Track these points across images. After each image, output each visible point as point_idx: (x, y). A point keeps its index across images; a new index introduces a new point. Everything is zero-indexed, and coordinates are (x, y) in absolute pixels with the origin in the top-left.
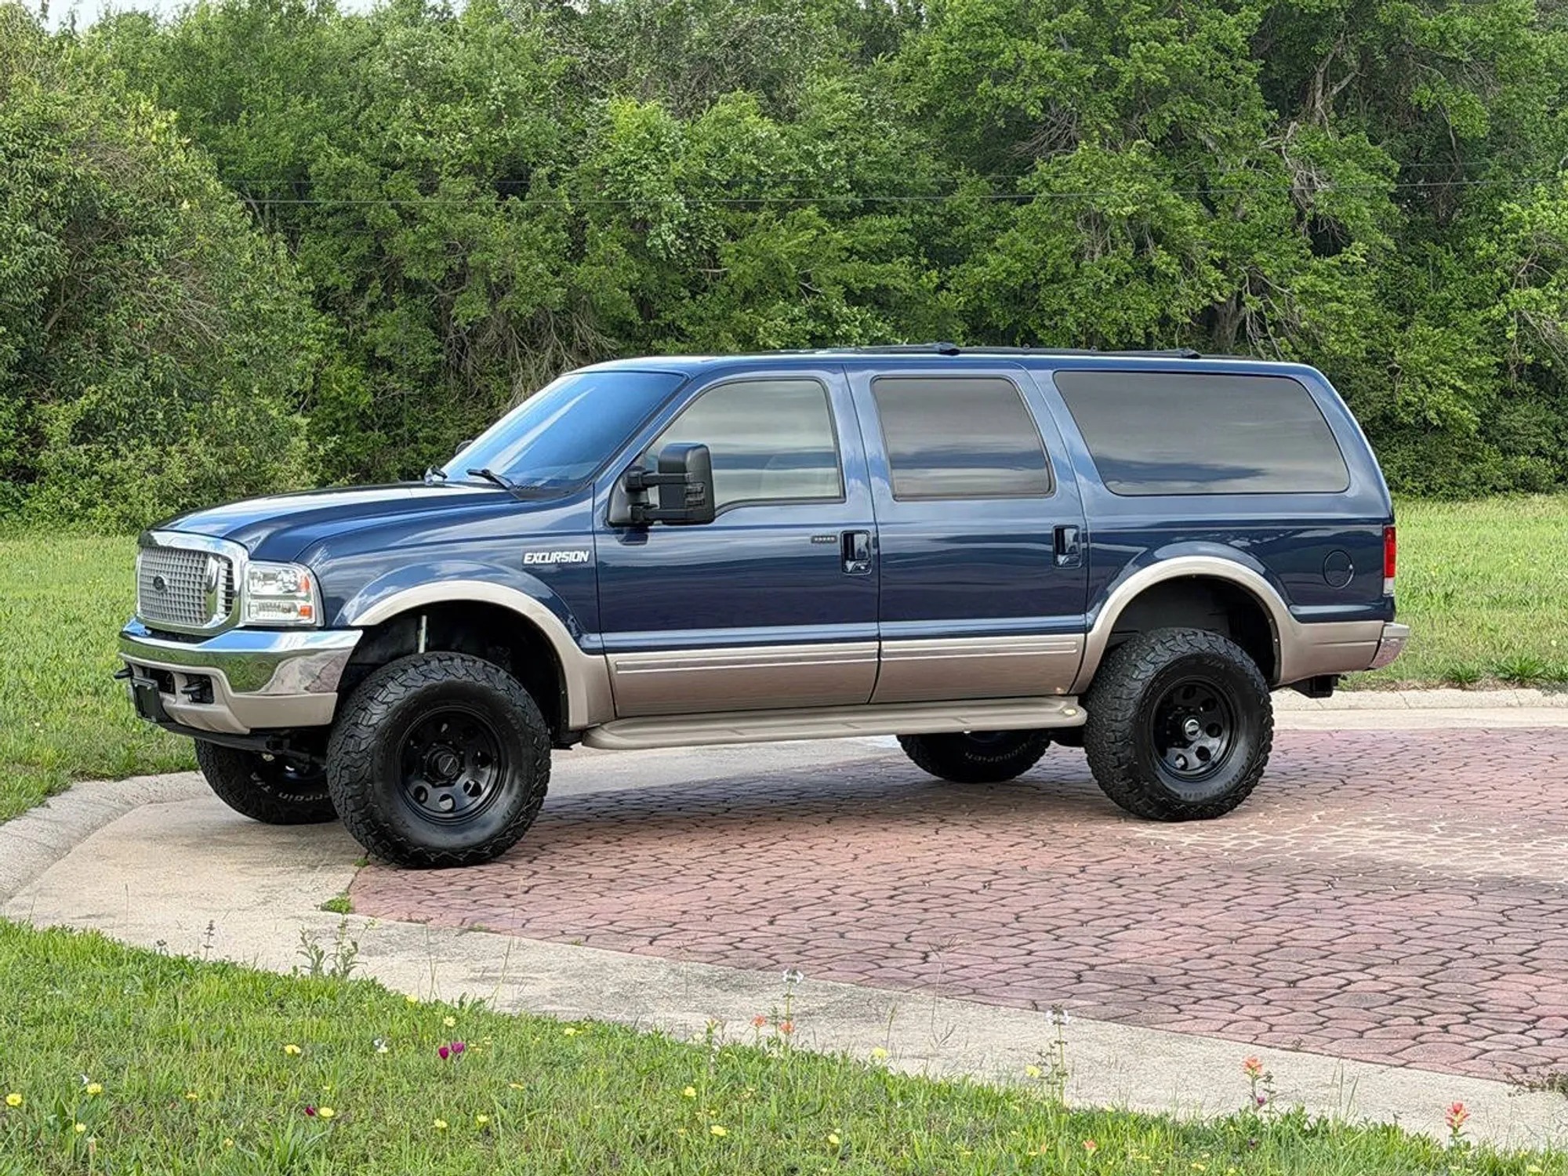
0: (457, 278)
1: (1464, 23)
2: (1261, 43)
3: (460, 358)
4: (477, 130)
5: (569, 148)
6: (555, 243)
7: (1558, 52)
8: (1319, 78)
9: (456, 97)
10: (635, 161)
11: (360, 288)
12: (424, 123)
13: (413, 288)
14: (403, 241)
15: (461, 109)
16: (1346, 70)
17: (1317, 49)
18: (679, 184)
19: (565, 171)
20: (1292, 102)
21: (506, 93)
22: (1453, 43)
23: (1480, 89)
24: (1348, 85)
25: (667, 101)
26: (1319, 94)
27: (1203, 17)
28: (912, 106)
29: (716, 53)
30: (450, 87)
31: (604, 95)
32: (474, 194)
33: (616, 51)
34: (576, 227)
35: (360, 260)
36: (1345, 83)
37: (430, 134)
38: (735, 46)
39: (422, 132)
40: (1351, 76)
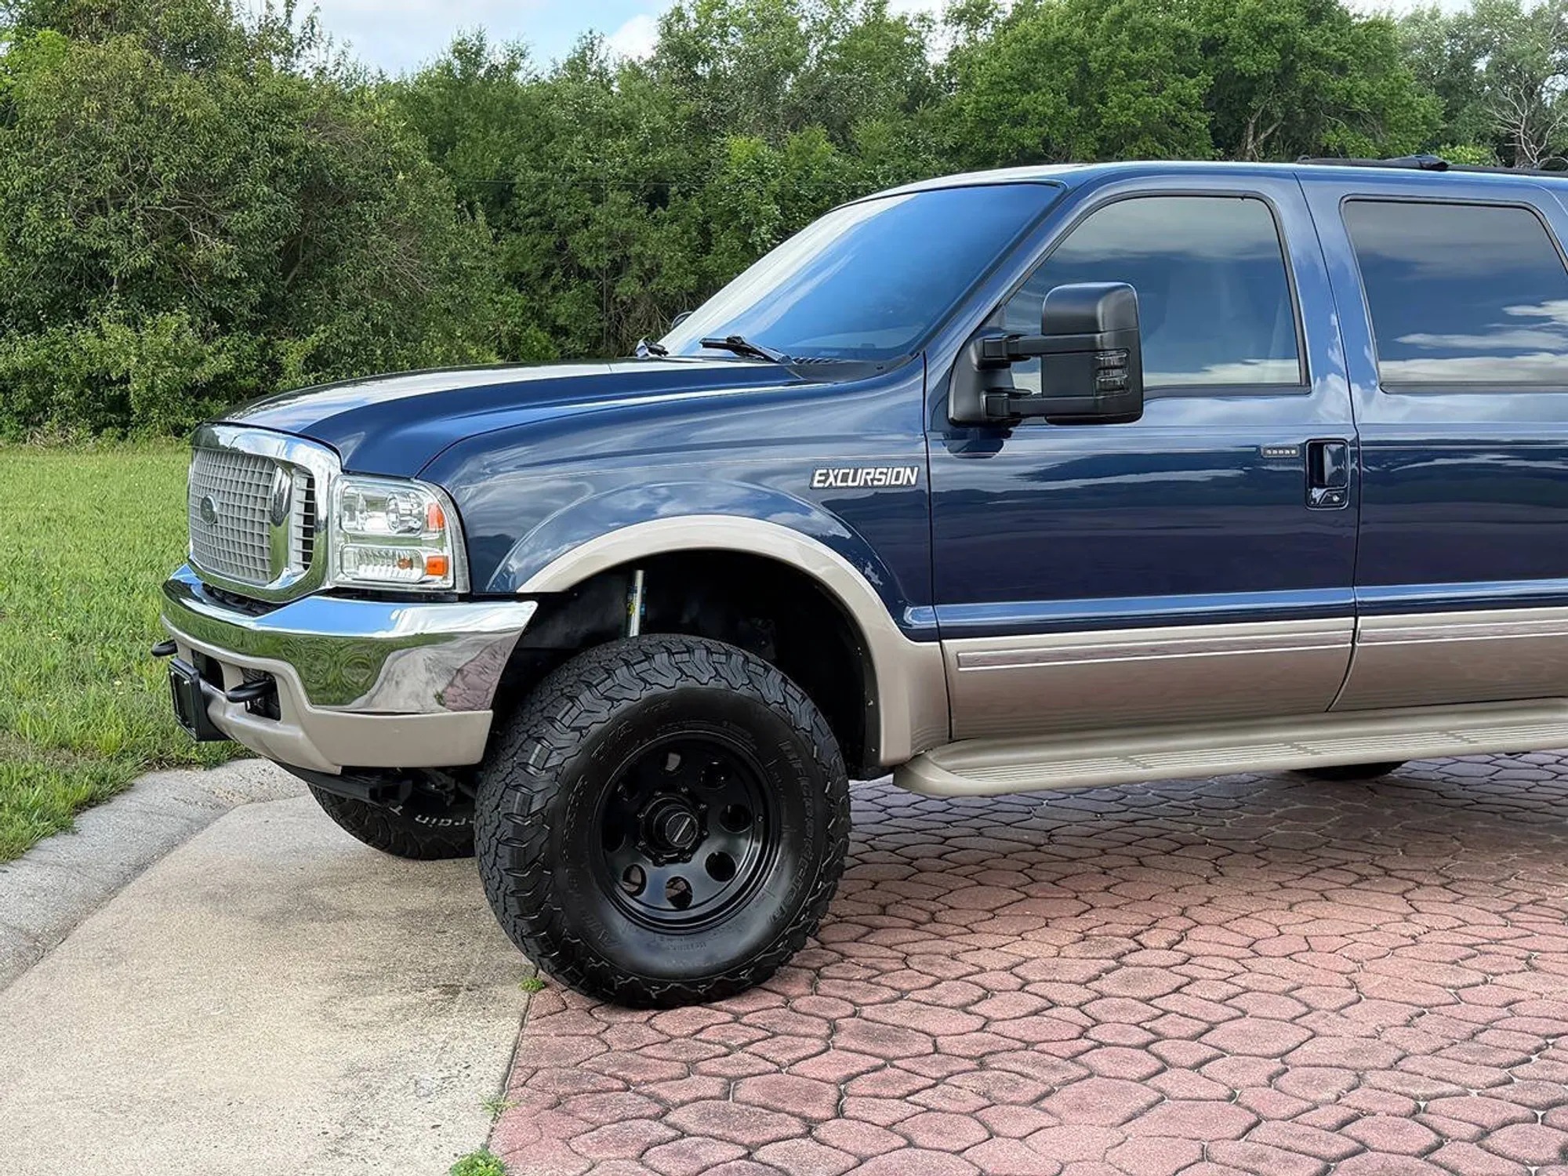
0: (617, 269)
1: (1364, 85)
2: (1213, 99)
3: (617, 328)
4: (631, 156)
5: (698, 174)
6: (689, 240)
7: (1431, 109)
8: (1251, 127)
9: (616, 134)
10: (745, 181)
11: (546, 274)
12: (592, 152)
13: (584, 274)
14: (578, 240)
15: (620, 143)
16: (1272, 120)
17: (1252, 105)
18: (778, 198)
19: (695, 191)
20: (1230, 146)
21: (651, 128)
22: (1356, 99)
23: (1373, 136)
24: (1273, 133)
25: (769, 140)
26: (1250, 139)
27: (1169, 79)
28: (948, 142)
29: (805, 104)
30: (611, 127)
31: (723, 136)
32: (631, 205)
33: (731, 104)
34: (705, 232)
35: (548, 253)
36: (1270, 130)
37: (597, 160)
38: (818, 98)
39: (591, 159)
40: (1275, 125)
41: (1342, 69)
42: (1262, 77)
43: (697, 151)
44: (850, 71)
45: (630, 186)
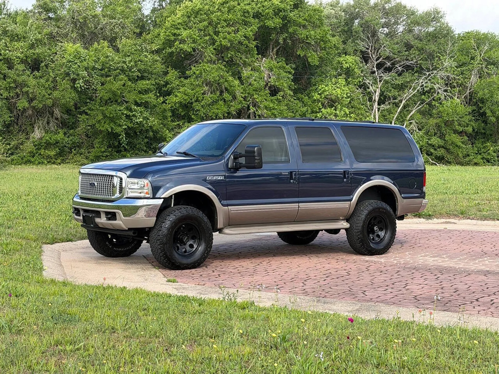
0: (19, 95)
1: (312, 33)
3: (18, 120)
4: (26, 50)
5: (52, 57)
7: (337, 42)
8: (271, 46)
9: (19, 40)
10: (73, 61)
12: (8, 47)
15: (20, 44)
16: (279, 44)
17: (271, 38)
19: (51, 64)
20: (264, 53)
21: (35, 39)
22: (309, 38)
23: (316, 51)
24: (279, 49)
25: (81, 44)
26: (271, 50)
27: (241, 27)
29: (97, 31)
30: (17, 37)
31: (62, 42)
32: (24, 70)
33: (65, 29)
34: (54, 81)
36: (278, 47)
37: (10, 51)
38: (102, 29)
40: (280, 46)
41: (304, 26)
42: (275, 28)
43: (51, 48)
44: (115, 19)
45: (23, 61)
